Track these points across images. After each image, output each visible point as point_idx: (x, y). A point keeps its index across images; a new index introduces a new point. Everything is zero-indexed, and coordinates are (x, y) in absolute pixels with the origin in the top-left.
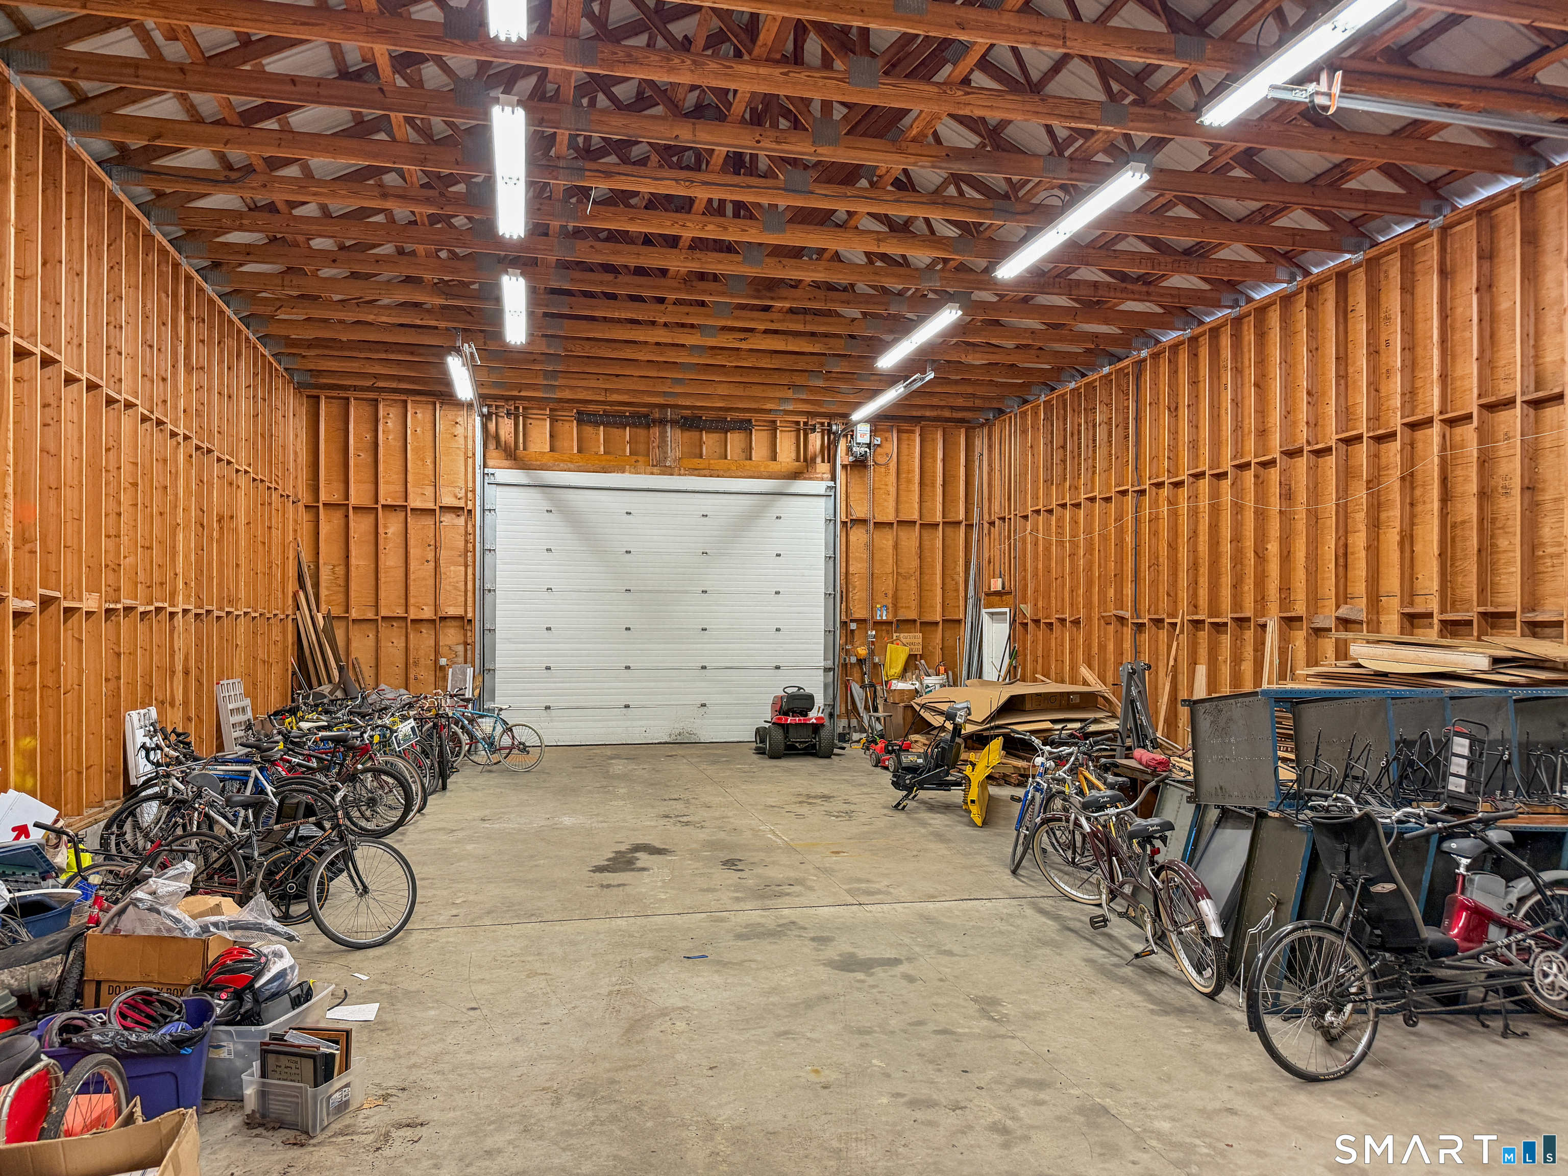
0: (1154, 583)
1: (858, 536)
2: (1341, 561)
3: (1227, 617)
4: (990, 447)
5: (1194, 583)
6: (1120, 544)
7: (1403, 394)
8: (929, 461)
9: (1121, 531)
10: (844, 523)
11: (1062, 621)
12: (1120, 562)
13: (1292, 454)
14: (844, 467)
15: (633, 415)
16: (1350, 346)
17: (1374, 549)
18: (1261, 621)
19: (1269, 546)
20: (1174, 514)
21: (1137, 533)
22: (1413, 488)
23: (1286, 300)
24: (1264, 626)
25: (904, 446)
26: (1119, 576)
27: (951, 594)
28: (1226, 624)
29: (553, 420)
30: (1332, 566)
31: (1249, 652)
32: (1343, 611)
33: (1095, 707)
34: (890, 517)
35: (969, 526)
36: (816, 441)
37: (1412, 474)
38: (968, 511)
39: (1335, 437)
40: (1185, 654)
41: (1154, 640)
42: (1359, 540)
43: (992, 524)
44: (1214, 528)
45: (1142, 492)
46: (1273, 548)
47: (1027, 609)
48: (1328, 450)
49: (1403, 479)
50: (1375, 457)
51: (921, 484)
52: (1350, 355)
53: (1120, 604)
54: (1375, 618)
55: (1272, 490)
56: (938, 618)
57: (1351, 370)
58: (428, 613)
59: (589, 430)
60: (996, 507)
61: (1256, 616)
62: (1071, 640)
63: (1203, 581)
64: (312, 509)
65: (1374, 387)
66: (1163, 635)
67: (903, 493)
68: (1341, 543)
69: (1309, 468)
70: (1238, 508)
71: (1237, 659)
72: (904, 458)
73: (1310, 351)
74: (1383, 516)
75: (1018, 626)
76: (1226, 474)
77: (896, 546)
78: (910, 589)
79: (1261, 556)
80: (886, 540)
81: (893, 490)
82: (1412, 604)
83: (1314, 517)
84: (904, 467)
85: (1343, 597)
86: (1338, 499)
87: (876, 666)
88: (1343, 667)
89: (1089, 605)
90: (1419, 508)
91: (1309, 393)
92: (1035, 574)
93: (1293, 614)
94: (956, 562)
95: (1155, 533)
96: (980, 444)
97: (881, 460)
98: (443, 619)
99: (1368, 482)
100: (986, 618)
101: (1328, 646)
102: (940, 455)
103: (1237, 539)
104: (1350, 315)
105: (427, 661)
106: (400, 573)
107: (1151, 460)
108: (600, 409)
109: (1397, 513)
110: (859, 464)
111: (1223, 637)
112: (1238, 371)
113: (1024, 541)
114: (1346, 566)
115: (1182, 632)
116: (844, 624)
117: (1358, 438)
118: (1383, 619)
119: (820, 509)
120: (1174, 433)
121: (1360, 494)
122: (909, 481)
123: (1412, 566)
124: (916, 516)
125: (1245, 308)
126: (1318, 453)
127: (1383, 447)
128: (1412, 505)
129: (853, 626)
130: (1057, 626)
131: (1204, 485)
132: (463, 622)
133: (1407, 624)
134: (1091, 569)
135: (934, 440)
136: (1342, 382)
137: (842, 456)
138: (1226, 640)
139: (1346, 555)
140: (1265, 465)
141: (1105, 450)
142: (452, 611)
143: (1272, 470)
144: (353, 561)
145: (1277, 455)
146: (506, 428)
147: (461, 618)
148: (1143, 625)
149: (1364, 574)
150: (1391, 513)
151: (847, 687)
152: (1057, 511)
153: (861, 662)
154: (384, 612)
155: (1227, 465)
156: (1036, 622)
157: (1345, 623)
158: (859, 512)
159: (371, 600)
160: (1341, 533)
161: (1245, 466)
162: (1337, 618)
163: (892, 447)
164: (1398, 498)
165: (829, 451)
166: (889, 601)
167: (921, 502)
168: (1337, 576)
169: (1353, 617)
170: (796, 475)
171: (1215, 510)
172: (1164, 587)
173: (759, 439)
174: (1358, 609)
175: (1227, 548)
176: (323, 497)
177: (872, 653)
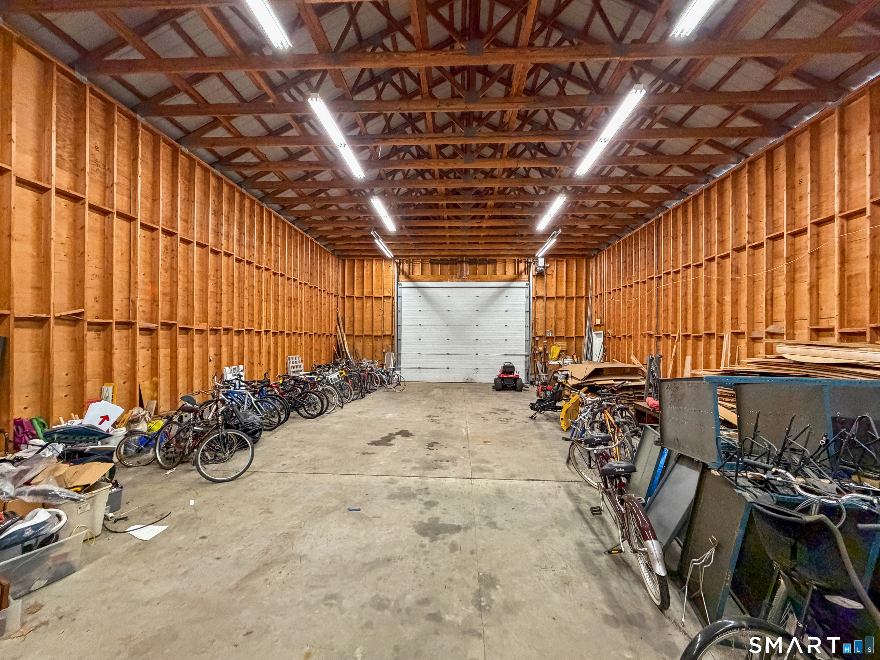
0: (666, 318)
1: (540, 303)
2: (769, 302)
3: (702, 333)
4: (596, 266)
5: (685, 318)
6: (650, 302)
7: (812, 206)
8: (570, 272)
9: (650, 295)
10: (534, 298)
11: (625, 336)
12: (650, 310)
13: (739, 250)
14: (534, 276)
15: (451, 260)
16: (775, 188)
17: (791, 295)
18: (721, 335)
19: (725, 298)
20: (675, 286)
21: (658, 295)
22: (818, 259)
23: (736, 173)
24: (722, 337)
25: (559, 267)
26: (649, 316)
27: (580, 326)
28: (701, 336)
29: (422, 264)
30: (764, 305)
31: (714, 350)
32: (770, 329)
33: (637, 374)
34: (553, 295)
35: (587, 298)
36: (522, 266)
37: (818, 251)
38: (587, 292)
39: (765, 237)
40: (680, 351)
41: (666, 345)
42: (781, 291)
43: (597, 297)
44: (696, 291)
45: (660, 278)
46: (728, 298)
47: (610, 331)
48: (761, 245)
49: (811, 254)
50: (791, 245)
51: (567, 282)
52: (775, 193)
53: (650, 328)
54: (791, 331)
55: (727, 270)
56: (574, 335)
57: (776, 201)
58: (379, 334)
59: (435, 266)
60: (598, 290)
61: (718, 332)
62: (629, 344)
63: (690, 316)
64: (343, 298)
65: (791, 207)
66: (670, 342)
67: (559, 286)
68: (770, 292)
69: (749, 256)
70: (708, 281)
71: (707, 354)
72: (559, 271)
73: (749, 195)
74: (797, 276)
75: (606, 338)
76: (701, 264)
77: (556, 307)
78: (562, 324)
79: (721, 303)
80: (551, 305)
81: (554, 284)
82: (818, 323)
83: (753, 281)
84: (559, 275)
85: (770, 320)
86: (767, 269)
87: (547, 355)
88: (771, 358)
89: (636, 329)
90: (822, 270)
91: (749, 217)
92: (614, 317)
93: (739, 331)
94: (582, 313)
95: (666, 296)
96: (592, 265)
97: (549, 273)
98: (384, 336)
99: (787, 258)
100: (594, 335)
101: (761, 347)
102: (575, 270)
103: (707, 295)
104: (775, 172)
105: (379, 350)
106: (370, 319)
107: (665, 262)
108: (439, 258)
109: (808, 273)
110: (540, 275)
111: (700, 343)
112: (708, 214)
113: (609, 303)
114: (772, 305)
115: (679, 340)
116: (534, 338)
117: (781, 236)
118: (797, 332)
119: (524, 292)
120: (675, 249)
121: (782, 266)
122: (562, 281)
123: (818, 303)
124: (564, 295)
125: (712, 182)
126: (755, 247)
127: (797, 239)
128: (818, 268)
129: (537, 339)
130: (622, 338)
131: (690, 271)
132: (391, 337)
133: (814, 335)
134: (637, 314)
135: (572, 264)
136: (770, 208)
137: (532, 271)
138: (702, 344)
139: (772, 299)
140: (723, 257)
141: (643, 261)
142: (387, 333)
143: (727, 260)
144: (356, 316)
145: (730, 251)
146: (406, 267)
147: (390, 335)
148: (660, 337)
149: (784, 308)
150: (803, 274)
151: (535, 363)
152: (623, 289)
153: (540, 353)
154: (365, 333)
155: (702, 259)
156: (614, 337)
157: (771, 335)
158: (541, 293)
159: (361, 329)
160: (769, 287)
161: (712, 259)
162: (767, 332)
163: (554, 267)
164: (808, 265)
165: (527, 270)
166: (553, 329)
167: (566, 289)
168: (766, 310)
169: (776, 331)
170: (514, 280)
171: (696, 282)
172: (670, 320)
173: (499, 267)
174: (781, 327)
175: (702, 300)
176: (347, 293)
177: (545, 349)
